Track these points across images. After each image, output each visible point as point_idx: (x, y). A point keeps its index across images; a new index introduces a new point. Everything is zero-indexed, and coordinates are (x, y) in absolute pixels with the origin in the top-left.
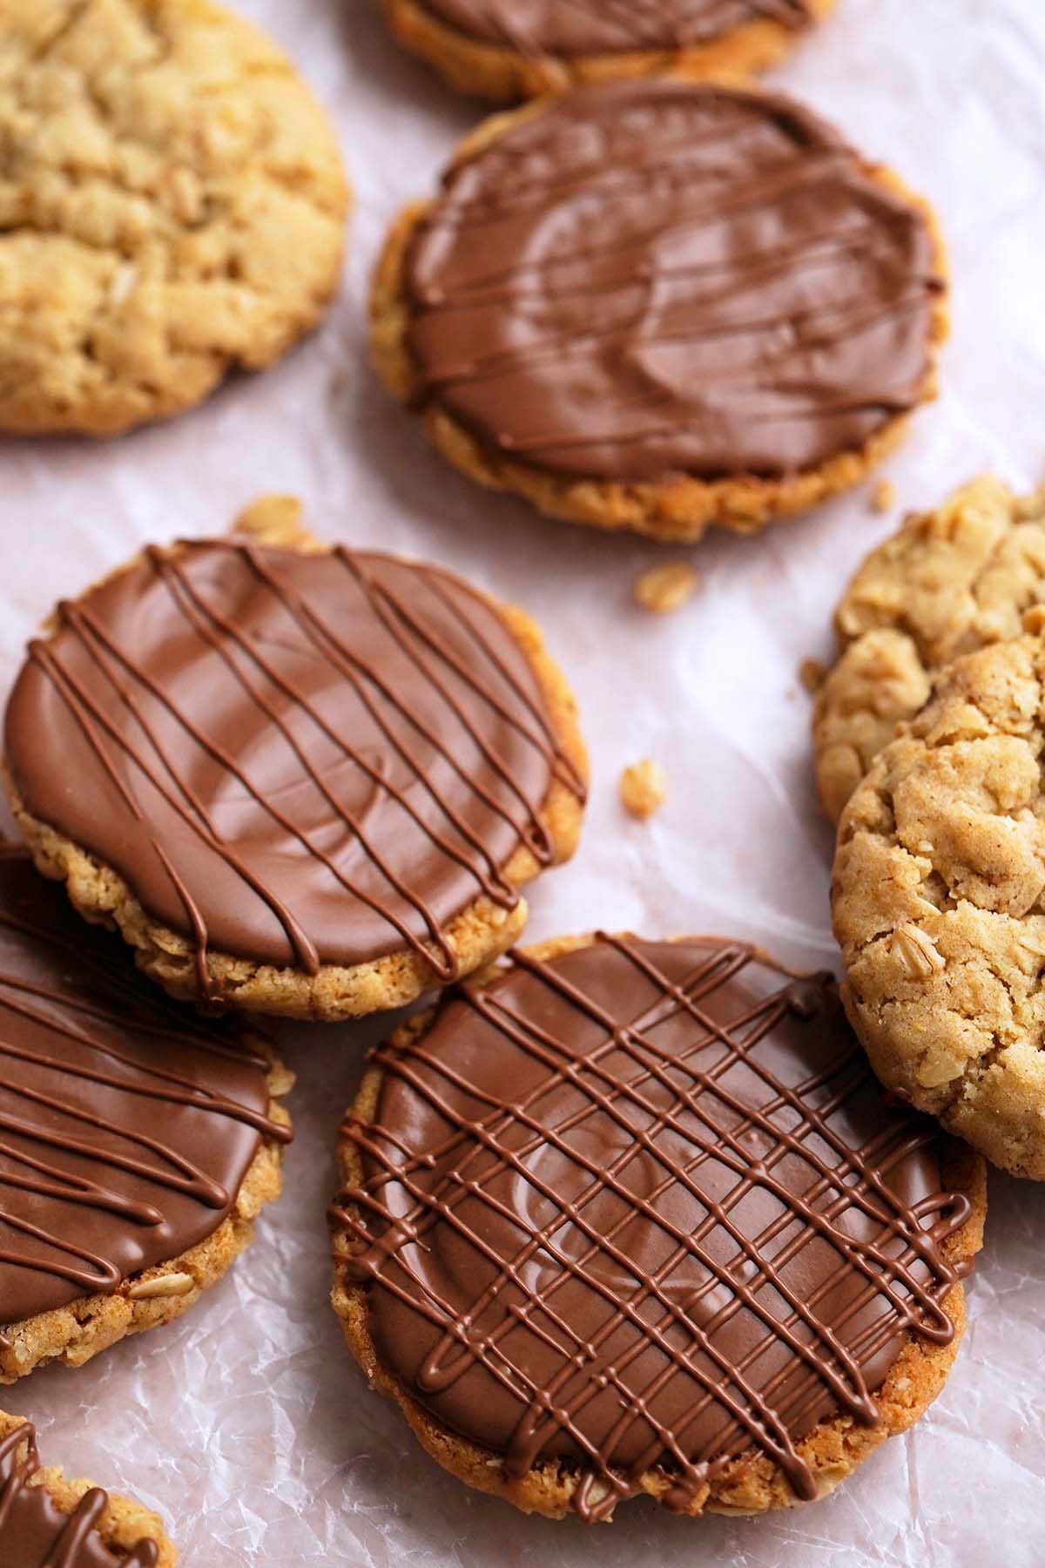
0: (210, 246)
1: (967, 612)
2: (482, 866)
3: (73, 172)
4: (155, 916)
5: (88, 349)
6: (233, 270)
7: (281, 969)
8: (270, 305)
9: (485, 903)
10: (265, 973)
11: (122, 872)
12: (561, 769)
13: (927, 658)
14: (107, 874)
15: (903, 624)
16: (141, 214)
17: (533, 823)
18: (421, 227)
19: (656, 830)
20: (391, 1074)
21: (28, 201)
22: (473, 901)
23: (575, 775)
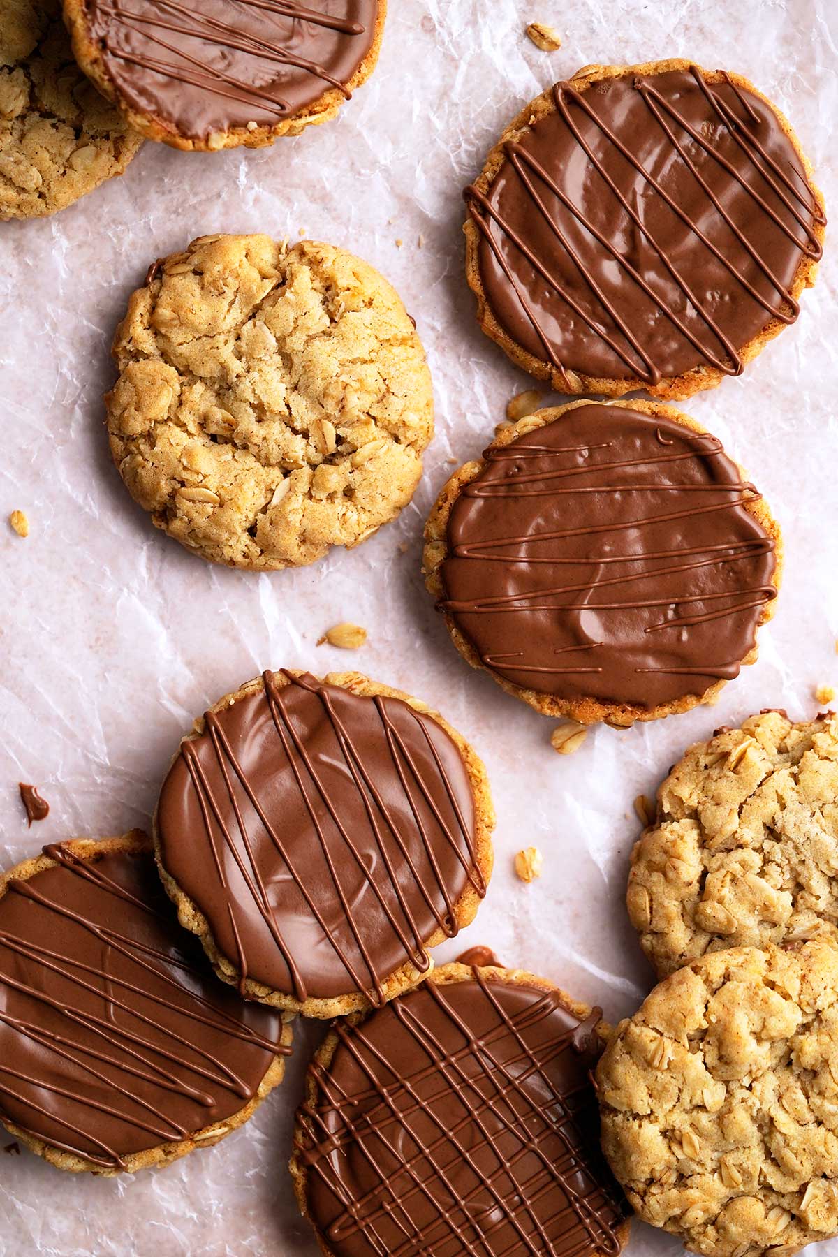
0: (335, 477)
1: (733, 824)
2: (411, 944)
3: (261, 411)
4: (222, 951)
5: (252, 531)
6: (349, 493)
7: (286, 995)
8: (365, 518)
9: (409, 965)
10: (276, 995)
11: (209, 919)
12: (474, 878)
13: (704, 842)
14: (200, 917)
15: (695, 815)
16: (298, 448)
17: (449, 911)
18: (465, 492)
19: (531, 887)
20: (342, 1044)
21: (231, 425)
22: (403, 963)
23: (481, 881)
